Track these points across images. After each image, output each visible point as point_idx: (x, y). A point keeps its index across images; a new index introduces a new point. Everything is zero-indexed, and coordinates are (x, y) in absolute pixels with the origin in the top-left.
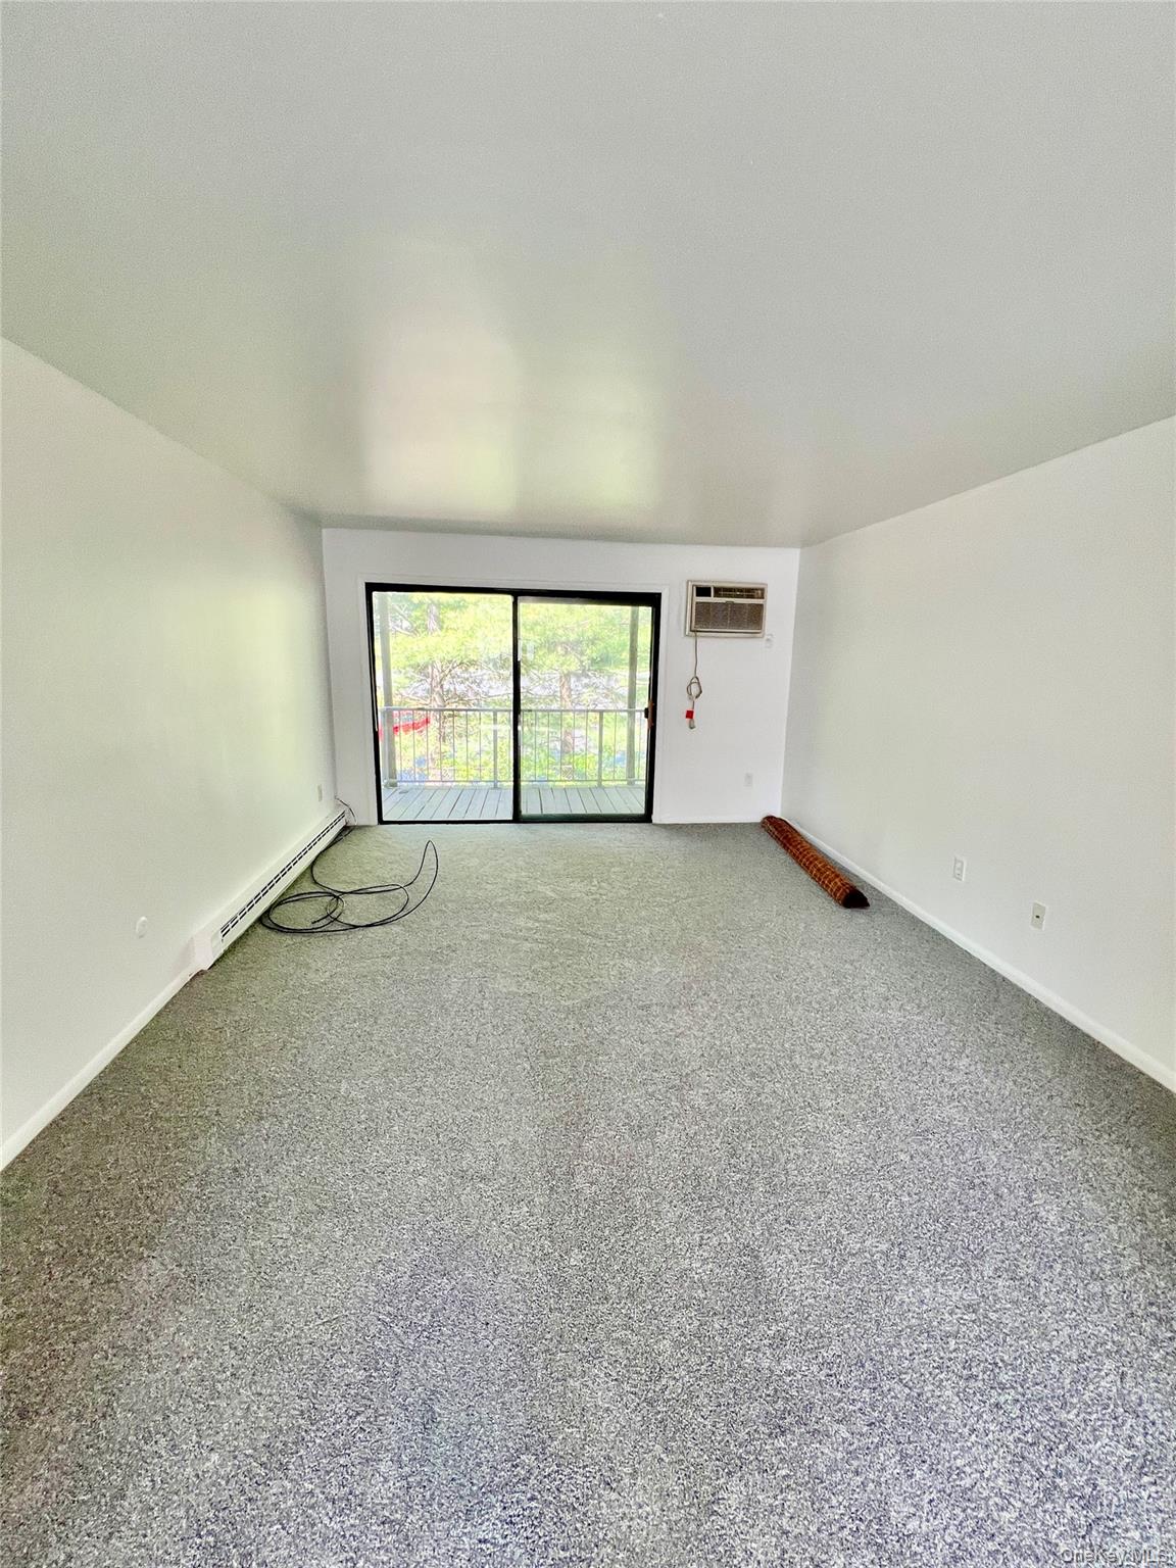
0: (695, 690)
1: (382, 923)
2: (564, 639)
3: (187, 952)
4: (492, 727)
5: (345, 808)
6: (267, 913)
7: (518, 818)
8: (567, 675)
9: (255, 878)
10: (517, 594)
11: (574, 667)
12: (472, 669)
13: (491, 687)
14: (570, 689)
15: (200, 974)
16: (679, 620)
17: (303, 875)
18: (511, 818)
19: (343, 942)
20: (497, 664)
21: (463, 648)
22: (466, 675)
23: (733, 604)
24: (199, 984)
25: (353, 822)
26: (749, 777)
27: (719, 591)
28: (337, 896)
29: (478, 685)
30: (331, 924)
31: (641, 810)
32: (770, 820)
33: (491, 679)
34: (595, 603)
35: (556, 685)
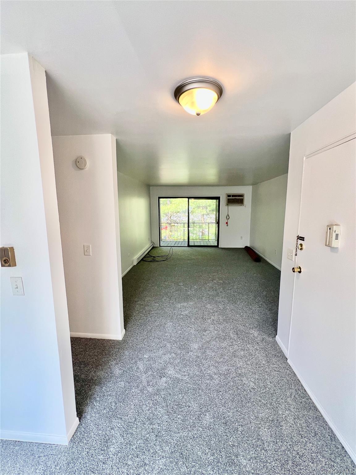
0: (228, 217)
1: (163, 261)
2: (202, 206)
3: (133, 262)
4: (183, 228)
5: (153, 243)
6: (143, 258)
7: (189, 246)
8: (203, 215)
9: (142, 251)
10: (189, 198)
11: (205, 213)
12: (178, 214)
13: (183, 218)
14: (204, 219)
15: (134, 266)
16: (224, 203)
17: (147, 254)
18: (187, 246)
19: (156, 263)
20: (184, 212)
21: (176, 208)
22: (177, 215)
23: (236, 198)
24: (135, 267)
25: (155, 246)
26: (241, 237)
27: (233, 196)
28: (154, 257)
29: (180, 218)
30: (154, 260)
31: (216, 244)
32: (246, 247)
33: (183, 216)
34: (206, 199)
35: (200, 217)
